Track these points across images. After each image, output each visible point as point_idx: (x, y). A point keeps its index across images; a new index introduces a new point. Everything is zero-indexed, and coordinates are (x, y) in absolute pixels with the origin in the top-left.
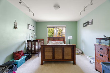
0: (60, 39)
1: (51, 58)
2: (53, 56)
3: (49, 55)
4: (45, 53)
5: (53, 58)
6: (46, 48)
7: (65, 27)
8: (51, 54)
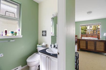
0: (93, 36)
1: (85, 48)
2: (87, 46)
3: (83, 46)
4: (80, 44)
5: (86, 48)
6: (81, 41)
7: (100, 25)
8: (85, 45)
